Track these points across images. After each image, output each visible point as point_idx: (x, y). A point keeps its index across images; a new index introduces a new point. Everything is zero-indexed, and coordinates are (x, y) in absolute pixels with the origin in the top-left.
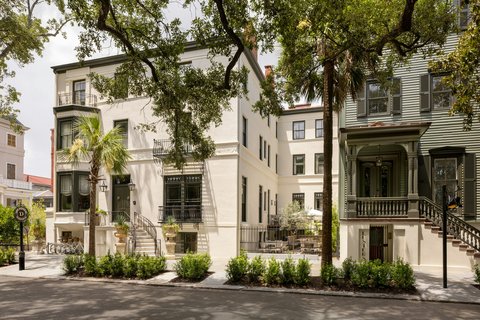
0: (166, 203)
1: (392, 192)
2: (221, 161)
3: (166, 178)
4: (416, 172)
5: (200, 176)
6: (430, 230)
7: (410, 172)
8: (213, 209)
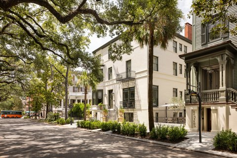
0: (124, 100)
1: (211, 86)
2: (141, 79)
3: (124, 89)
4: (224, 72)
5: (134, 87)
6: (235, 109)
7: (221, 73)
8: (139, 101)
